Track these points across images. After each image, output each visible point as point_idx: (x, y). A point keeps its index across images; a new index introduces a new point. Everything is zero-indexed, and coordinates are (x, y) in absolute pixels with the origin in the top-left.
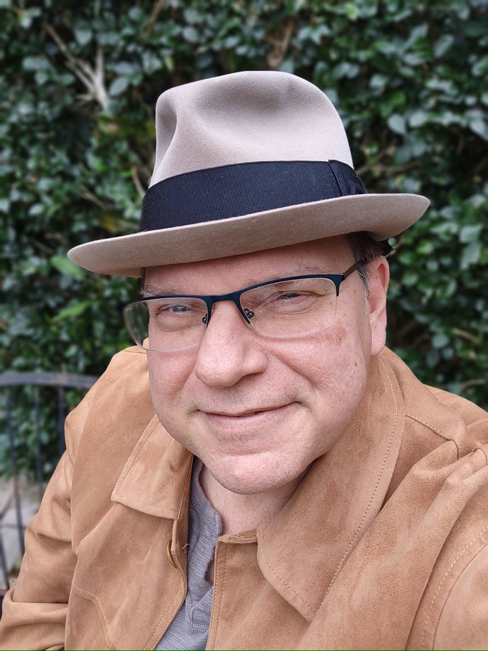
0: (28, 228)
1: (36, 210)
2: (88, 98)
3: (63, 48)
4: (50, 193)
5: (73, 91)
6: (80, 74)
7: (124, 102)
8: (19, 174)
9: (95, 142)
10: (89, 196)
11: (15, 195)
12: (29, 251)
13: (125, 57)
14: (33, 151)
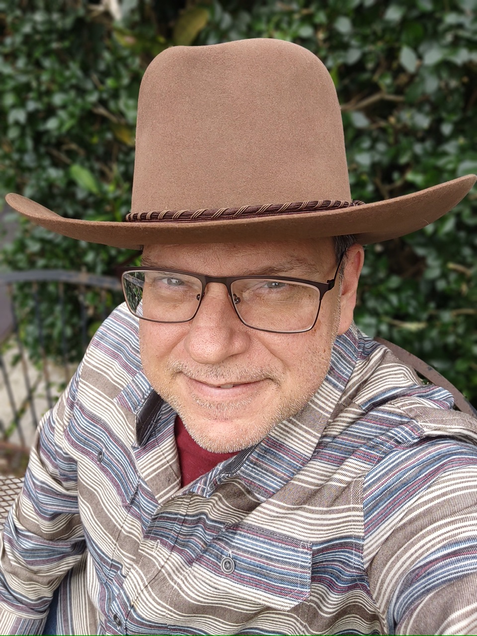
0: (45, 139)
1: (52, 124)
2: (101, 9)
4: (64, 107)
7: (137, 17)
8: (34, 84)
9: (107, 55)
10: (102, 111)
11: (32, 106)
12: (47, 162)
14: (47, 63)
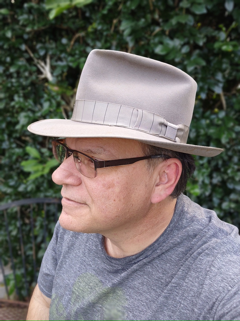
0: (14, 135)
2: (43, 76)
3: (32, 55)
5: (36, 74)
6: (39, 66)
7: (60, 78)
9: (46, 96)
12: (14, 145)
13: (60, 59)
